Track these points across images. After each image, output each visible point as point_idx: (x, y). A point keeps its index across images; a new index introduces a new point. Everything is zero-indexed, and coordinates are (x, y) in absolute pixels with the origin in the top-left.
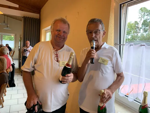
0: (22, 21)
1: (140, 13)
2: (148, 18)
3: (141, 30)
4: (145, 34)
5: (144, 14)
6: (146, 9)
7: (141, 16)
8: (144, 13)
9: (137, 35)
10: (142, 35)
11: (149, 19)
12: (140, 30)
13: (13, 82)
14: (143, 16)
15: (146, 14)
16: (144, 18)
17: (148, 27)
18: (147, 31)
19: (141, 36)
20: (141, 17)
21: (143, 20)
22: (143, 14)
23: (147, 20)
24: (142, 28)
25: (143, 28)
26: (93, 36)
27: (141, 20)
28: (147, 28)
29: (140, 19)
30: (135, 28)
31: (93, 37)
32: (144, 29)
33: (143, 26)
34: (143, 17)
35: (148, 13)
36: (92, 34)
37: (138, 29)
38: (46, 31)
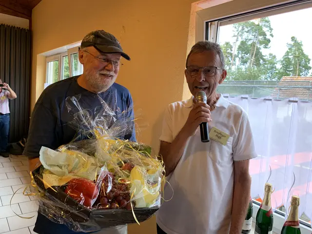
1: (235, 28)
2: (249, 38)
3: (237, 59)
4: (243, 68)
5: (243, 29)
7: (237, 32)
8: (243, 27)
9: (230, 68)
10: (238, 69)
11: (251, 39)
12: (234, 60)
14: (240, 33)
15: (246, 30)
16: (243, 38)
17: (249, 54)
18: (246, 62)
19: (237, 72)
20: (236, 34)
21: (240, 40)
22: (241, 28)
23: (247, 40)
24: (238, 56)
25: (240, 56)
26: (200, 78)
27: (237, 40)
28: (246, 56)
29: (236, 38)
30: (226, 56)
31: (201, 81)
33: (240, 52)
34: (241, 35)
35: (250, 28)
36: (200, 74)
37: (232, 57)
38: (47, 59)
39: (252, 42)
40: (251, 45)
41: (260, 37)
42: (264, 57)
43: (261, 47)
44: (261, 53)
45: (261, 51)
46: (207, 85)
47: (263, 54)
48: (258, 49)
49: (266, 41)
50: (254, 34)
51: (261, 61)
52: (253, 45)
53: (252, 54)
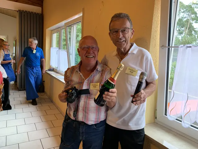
0: (17, 18)
2: (185, 16)
4: (180, 37)
6: (182, 4)
8: (180, 9)
10: (176, 38)
11: (186, 17)
13: (8, 103)
14: (178, 13)
15: (182, 11)
16: (180, 17)
17: (184, 28)
18: (182, 33)
23: (183, 18)
24: (176, 29)
26: (120, 36)
28: (182, 29)
32: (179, 30)
33: (178, 26)
35: (185, 9)
38: (52, 32)
39: (186, 19)
40: (186, 21)
41: (192, 16)
42: (195, 29)
43: (193, 22)
44: (193, 27)
45: (193, 25)
46: (124, 39)
47: (194, 27)
48: (191, 24)
49: (197, 18)
50: (188, 14)
51: (193, 32)
52: (187, 21)
53: (187, 28)
